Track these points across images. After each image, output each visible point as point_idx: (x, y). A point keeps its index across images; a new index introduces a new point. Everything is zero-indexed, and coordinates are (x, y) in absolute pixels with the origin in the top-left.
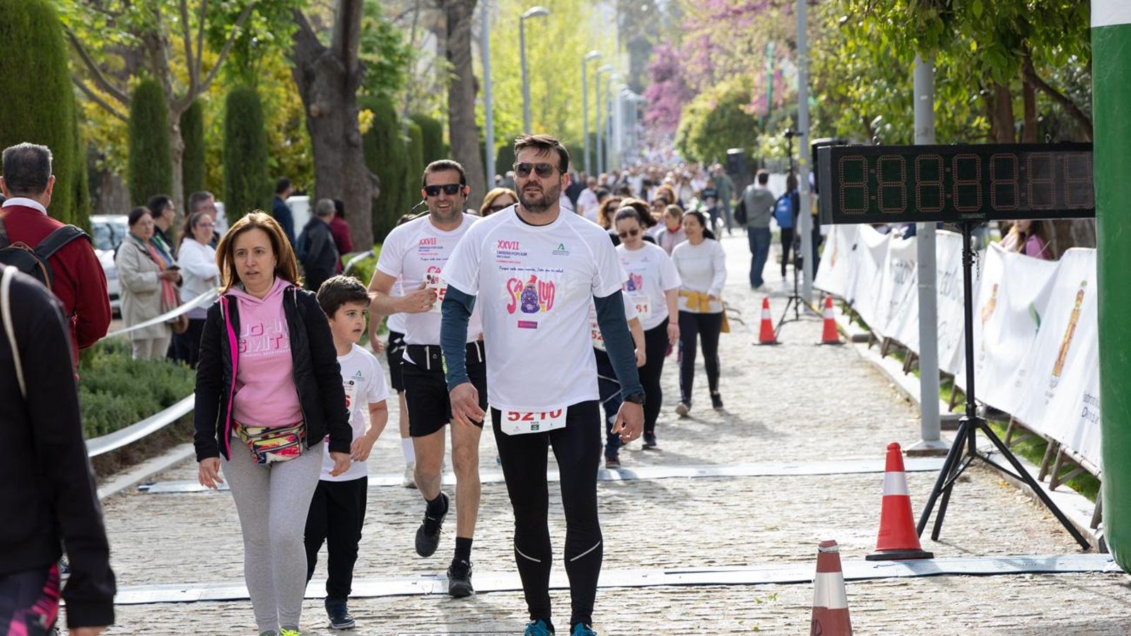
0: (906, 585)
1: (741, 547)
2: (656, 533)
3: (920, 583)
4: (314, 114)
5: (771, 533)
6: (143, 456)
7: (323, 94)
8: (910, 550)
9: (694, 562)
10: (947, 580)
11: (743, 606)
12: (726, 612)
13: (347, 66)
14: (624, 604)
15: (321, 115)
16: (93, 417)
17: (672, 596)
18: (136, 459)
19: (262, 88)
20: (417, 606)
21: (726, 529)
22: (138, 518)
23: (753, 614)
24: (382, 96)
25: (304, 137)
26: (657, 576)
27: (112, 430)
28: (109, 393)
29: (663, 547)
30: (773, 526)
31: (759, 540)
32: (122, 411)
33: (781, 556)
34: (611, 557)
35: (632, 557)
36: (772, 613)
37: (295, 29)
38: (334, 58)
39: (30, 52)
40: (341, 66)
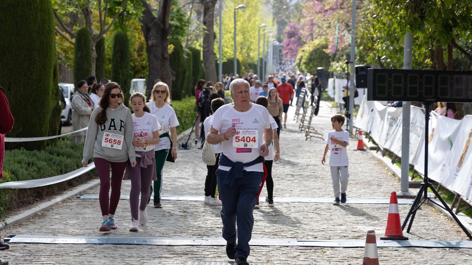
0: (397, 250)
1: (328, 232)
2: (292, 225)
3: (403, 250)
4: (150, 45)
5: (340, 227)
6: (78, 183)
7: (154, 37)
8: (399, 236)
9: (309, 237)
10: (414, 249)
11: (330, 256)
12: (323, 258)
13: (164, 26)
14: (281, 253)
15: (152, 46)
16: (59, 166)
17: (300, 251)
18: (75, 185)
19: (128, 33)
20: (195, 250)
21: (321, 224)
22: (77, 209)
23: (335, 259)
24: (177, 39)
25: (145, 54)
26: (294, 243)
27: (66, 172)
28: (65, 157)
29: (296, 230)
30: (340, 224)
31: (335, 229)
32: (70, 164)
33: (345, 236)
34: (274, 234)
35: (283, 234)
36: (342, 259)
37: (143, 9)
38: (159, 22)
39: (39, 14)
40: (162, 25)
